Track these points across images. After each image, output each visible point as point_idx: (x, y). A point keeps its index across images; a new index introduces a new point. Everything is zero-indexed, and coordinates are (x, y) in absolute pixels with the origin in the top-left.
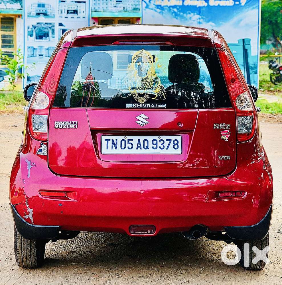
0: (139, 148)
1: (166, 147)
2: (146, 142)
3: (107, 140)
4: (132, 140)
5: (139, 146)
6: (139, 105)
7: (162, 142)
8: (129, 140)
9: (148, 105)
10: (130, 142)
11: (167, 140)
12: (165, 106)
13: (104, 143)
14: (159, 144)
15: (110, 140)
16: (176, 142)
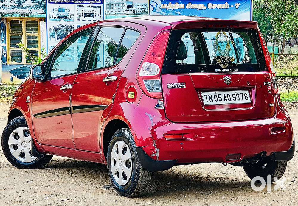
0: (226, 100)
1: (241, 99)
2: (228, 96)
3: (206, 96)
4: (220, 95)
5: (225, 99)
6: (223, 70)
7: (238, 95)
8: (218, 95)
9: (228, 70)
10: (219, 96)
11: (240, 94)
12: (237, 70)
13: (204, 98)
14: (237, 97)
15: (207, 95)
16: (246, 95)
